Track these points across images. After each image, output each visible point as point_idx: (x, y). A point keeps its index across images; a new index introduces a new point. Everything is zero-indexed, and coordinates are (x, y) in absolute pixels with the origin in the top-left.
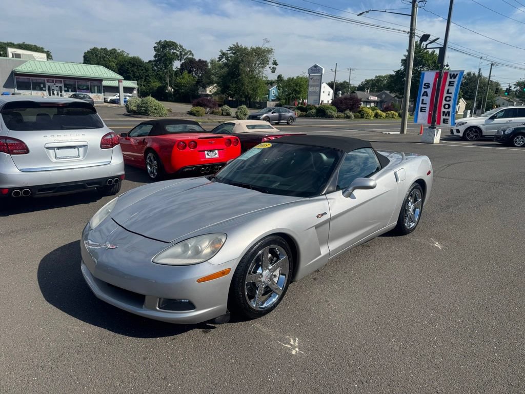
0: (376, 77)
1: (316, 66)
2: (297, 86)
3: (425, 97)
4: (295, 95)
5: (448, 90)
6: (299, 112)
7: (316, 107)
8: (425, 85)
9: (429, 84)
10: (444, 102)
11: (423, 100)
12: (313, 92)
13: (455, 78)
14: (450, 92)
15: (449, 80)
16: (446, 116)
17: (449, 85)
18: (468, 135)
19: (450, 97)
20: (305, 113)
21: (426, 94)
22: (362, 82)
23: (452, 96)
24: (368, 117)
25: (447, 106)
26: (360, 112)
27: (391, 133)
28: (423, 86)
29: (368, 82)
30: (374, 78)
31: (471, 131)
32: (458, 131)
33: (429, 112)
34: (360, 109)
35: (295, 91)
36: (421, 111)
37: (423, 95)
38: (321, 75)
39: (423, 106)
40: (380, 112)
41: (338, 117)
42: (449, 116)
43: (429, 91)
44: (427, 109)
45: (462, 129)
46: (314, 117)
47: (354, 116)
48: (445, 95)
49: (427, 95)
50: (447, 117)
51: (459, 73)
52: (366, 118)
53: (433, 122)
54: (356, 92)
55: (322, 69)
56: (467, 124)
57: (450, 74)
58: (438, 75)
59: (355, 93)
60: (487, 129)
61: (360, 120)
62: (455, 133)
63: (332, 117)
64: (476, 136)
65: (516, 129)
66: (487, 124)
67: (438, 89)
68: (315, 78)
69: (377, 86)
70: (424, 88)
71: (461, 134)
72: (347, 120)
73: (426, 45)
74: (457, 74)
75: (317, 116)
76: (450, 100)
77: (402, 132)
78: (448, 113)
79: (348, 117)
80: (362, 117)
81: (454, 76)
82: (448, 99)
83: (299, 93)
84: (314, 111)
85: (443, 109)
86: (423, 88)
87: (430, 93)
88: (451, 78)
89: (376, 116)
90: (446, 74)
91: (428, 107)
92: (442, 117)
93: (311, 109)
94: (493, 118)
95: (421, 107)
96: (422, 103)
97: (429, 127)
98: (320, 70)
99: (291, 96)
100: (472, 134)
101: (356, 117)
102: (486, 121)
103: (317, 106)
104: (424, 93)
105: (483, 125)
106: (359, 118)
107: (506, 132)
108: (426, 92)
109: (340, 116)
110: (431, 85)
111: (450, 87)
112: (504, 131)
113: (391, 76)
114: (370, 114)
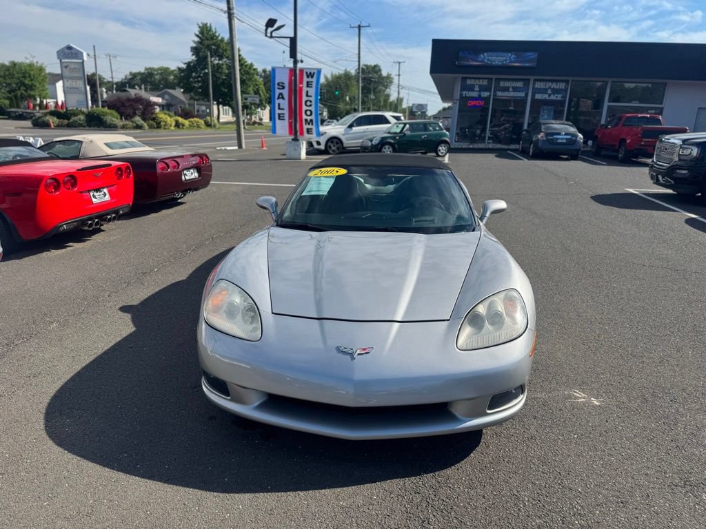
0: (146, 69)
1: (69, 48)
2: (25, 77)
3: (281, 101)
4: (26, 91)
5: (307, 92)
6: (55, 119)
7: (83, 113)
8: (278, 84)
9: (283, 83)
10: (304, 108)
11: (279, 104)
12: (75, 88)
13: (312, 77)
14: (309, 94)
15: (305, 79)
16: (309, 124)
17: (307, 86)
18: (330, 147)
19: (311, 101)
20: (66, 122)
21: (281, 96)
22: (126, 76)
23: (313, 99)
24: (166, 126)
25: (308, 113)
26: (154, 119)
27: (228, 148)
28: (277, 86)
29: (134, 76)
30: (142, 70)
31: (332, 142)
32: (318, 143)
33: (289, 119)
34: (154, 116)
35: (23, 84)
36: (279, 119)
37: (279, 98)
38: (83, 63)
39: (280, 112)
40: (180, 120)
41: (124, 127)
42: (312, 124)
43: (285, 92)
44: (287, 116)
45: (323, 140)
46: (84, 127)
47: (148, 125)
48: (304, 98)
49: (283, 98)
50: (310, 126)
51: (316, 71)
52: (165, 129)
53: (295, 131)
54: (128, 89)
55: (82, 53)
56: (326, 135)
57: (307, 73)
58: (293, 73)
59: (126, 91)
60: (347, 140)
61: (158, 130)
62: (316, 146)
63: (115, 127)
64: (338, 148)
65: (383, 139)
66: (347, 134)
67: (295, 90)
68: (72, 66)
69: (150, 83)
70: (279, 88)
71: (322, 147)
72: (138, 131)
73: (271, 32)
74: (314, 73)
75: (90, 126)
76: (311, 105)
77: (240, 146)
78: (311, 120)
79: (139, 127)
80: (158, 126)
81: (310, 75)
82: (308, 103)
83: (31, 87)
84: (82, 117)
85: (304, 117)
86: (277, 90)
87: (286, 95)
88: (308, 77)
89: (177, 125)
90: (302, 71)
91: (286, 112)
92: (305, 127)
93: (75, 115)
94: (351, 126)
95: (279, 114)
96: (279, 109)
97: (293, 140)
98: (78, 55)
99: (19, 93)
100: (334, 146)
101: (151, 127)
102: (345, 130)
103: (85, 110)
104: (279, 96)
105: (344, 135)
106: (154, 128)
107: (373, 143)
108: (281, 94)
109: (126, 125)
110: (287, 85)
111: (308, 89)
112: (371, 141)
113: (180, 69)
114: (169, 122)
